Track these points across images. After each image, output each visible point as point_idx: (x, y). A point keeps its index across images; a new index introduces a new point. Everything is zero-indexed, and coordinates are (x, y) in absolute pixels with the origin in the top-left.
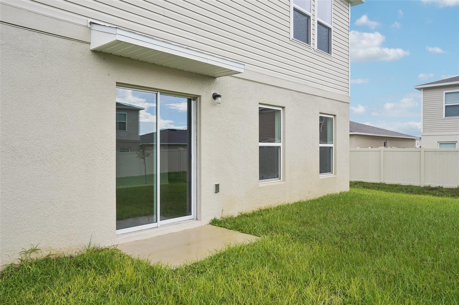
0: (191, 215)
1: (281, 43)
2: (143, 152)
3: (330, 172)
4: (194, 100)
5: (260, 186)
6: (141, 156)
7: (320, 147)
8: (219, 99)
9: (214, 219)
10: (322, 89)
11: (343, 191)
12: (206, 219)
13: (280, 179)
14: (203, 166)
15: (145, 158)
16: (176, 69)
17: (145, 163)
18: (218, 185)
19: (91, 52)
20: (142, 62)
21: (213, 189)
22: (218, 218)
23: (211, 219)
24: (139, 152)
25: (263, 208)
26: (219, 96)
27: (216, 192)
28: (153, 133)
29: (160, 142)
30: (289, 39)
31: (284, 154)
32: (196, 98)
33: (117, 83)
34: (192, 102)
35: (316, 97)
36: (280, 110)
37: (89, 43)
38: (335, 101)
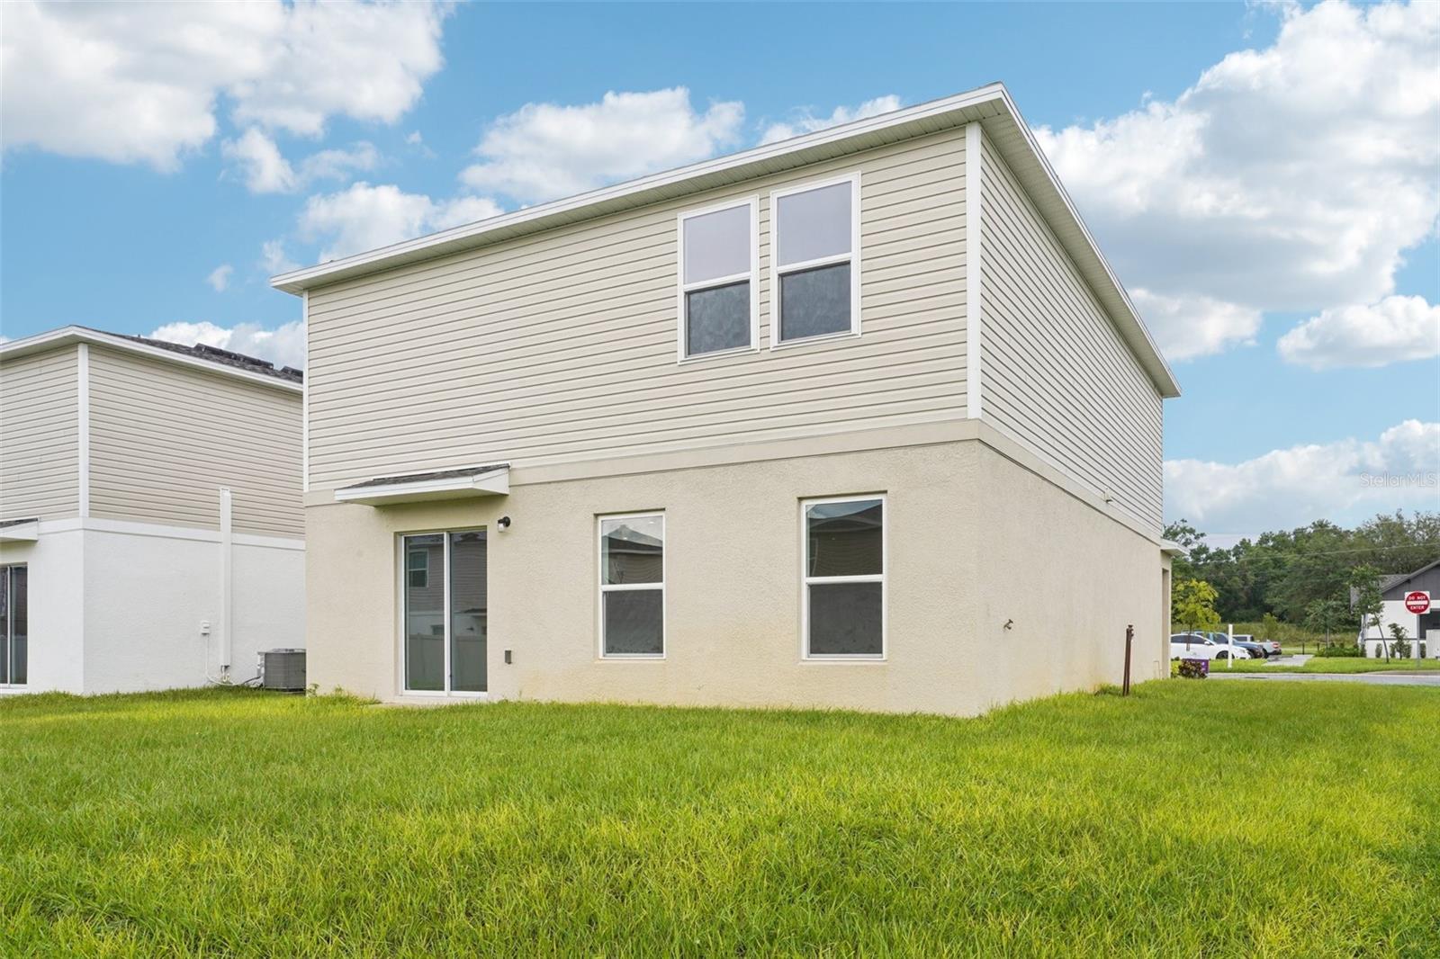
5: (599, 662)
10: (806, 434)
13: (663, 655)
14: (489, 623)
18: (511, 651)
19: (374, 509)
21: (504, 657)
27: (508, 663)
30: (675, 365)
33: (396, 533)
36: (662, 516)
38: (878, 452)
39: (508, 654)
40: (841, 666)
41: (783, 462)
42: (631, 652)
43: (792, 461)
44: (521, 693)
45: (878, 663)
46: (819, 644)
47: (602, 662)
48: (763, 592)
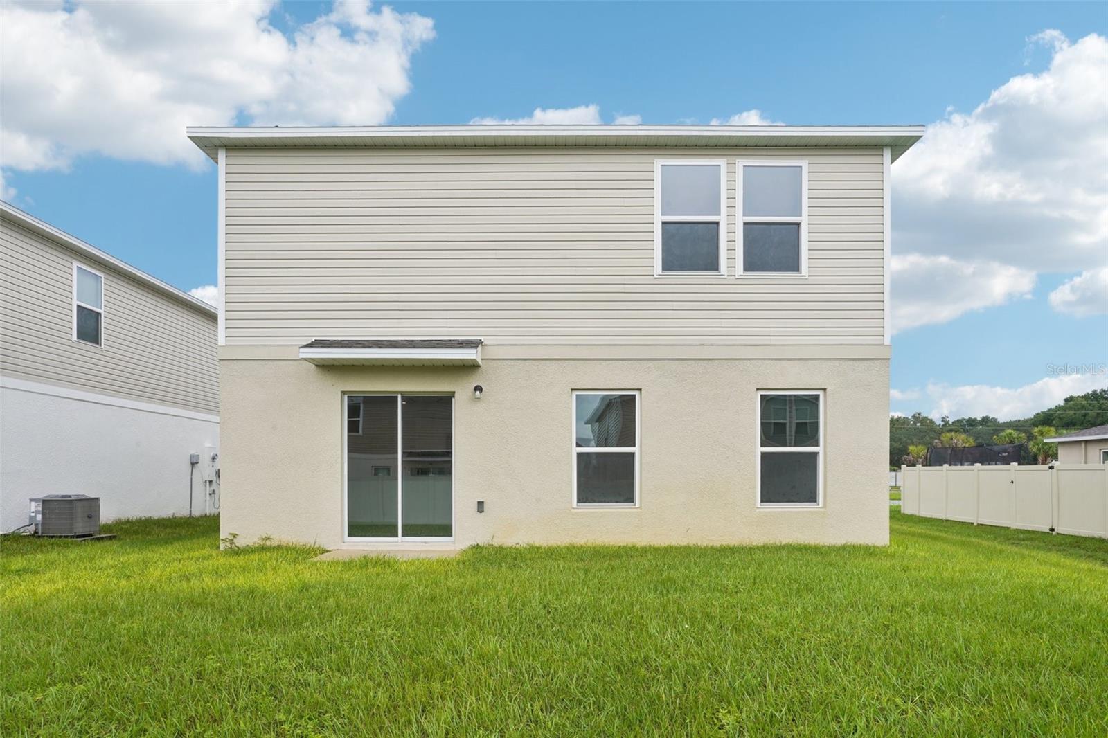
0: (452, 537)
1: (629, 288)
3: (815, 502)
8: (476, 393)
10: (766, 343)
12: (463, 543)
13: (635, 504)
18: (483, 502)
19: (316, 368)
20: (370, 366)
22: (484, 544)
23: (470, 544)
26: (478, 389)
27: (479, 512)
30: (651, 277)
31: (641, 464)
33: (343, 392)
36: (635, 396)
38: (820, 361)
39: (481, 504)
40: (791, 512)
41: (745, 361)
42: (605, 502)
43: (752, 361)
44: (493, 537)
45: (815, 510)
46: (768, 495)
47: (576, 510)
48: (728, 457)
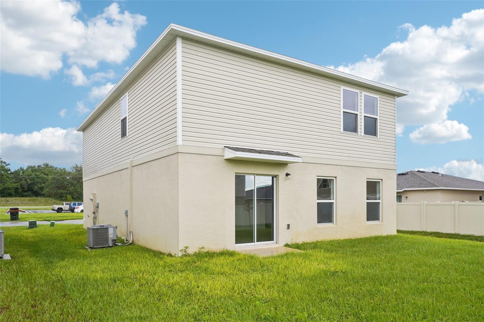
0: (274, 241)
1: (334, 136)
2: (248, 205)
3: (378, 220)
4: (275, 177)
5: (317, 227)
6: (247, 208)
7: (367, 203)
8: (289, 176)
9: (287, 244)
10: (369, 162)
11: (389, 235)
12: (282, 243)
13: (333, 223)
14: (280, 214)
15: (250, 211)
16: (265, 162)
17: (249, 215)
18: (289, 224)
19: (224, 160)
20: (247, 161)
21: (286, 227)
22: (289, 243)
23: (284, 244)
24: (245, 206)
25: (320, 240)
26: (289, 175)
27: (288, 229)
28: (253, 190)
29: (257, 198)
30: (340, 133)
31: (336, 207)
32: (276, 176)
33: (236, 173)
34: (274, 178)
35: (363, 168)
36: (333, 179)
37: (224, 156)
38: (381, 169)
39: (288, 225)
40: (375, 224)
44: (292, 239)
